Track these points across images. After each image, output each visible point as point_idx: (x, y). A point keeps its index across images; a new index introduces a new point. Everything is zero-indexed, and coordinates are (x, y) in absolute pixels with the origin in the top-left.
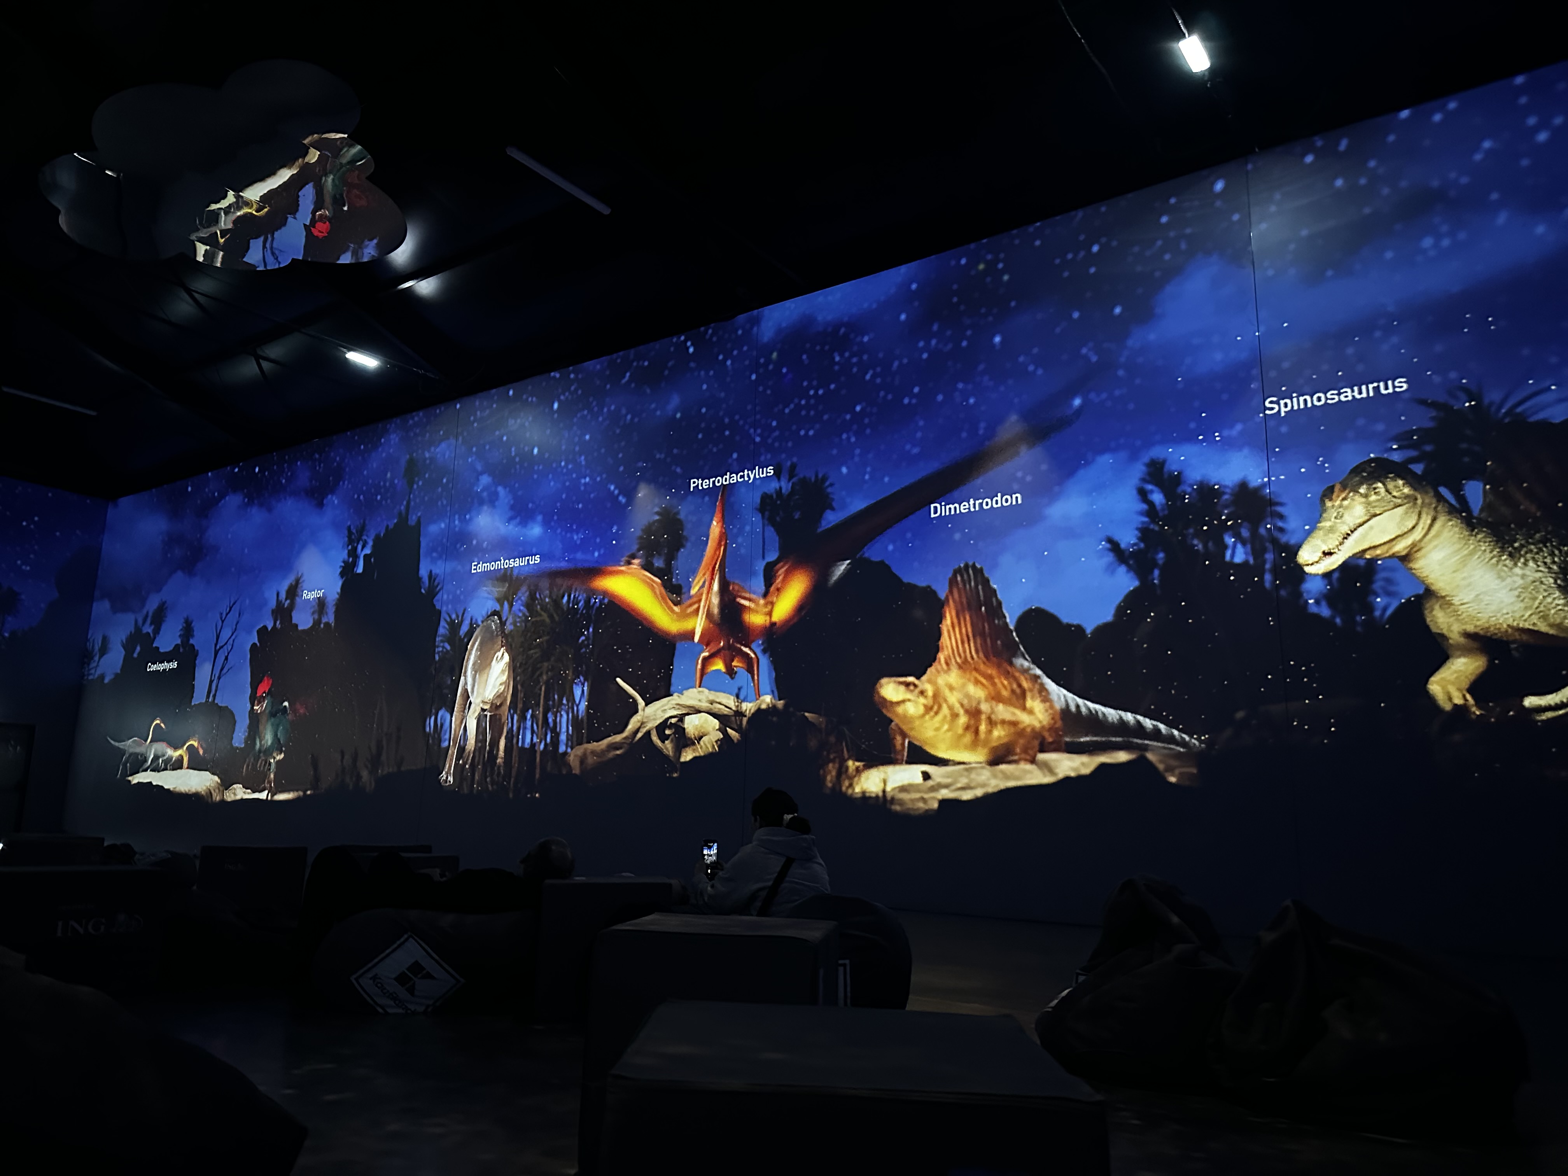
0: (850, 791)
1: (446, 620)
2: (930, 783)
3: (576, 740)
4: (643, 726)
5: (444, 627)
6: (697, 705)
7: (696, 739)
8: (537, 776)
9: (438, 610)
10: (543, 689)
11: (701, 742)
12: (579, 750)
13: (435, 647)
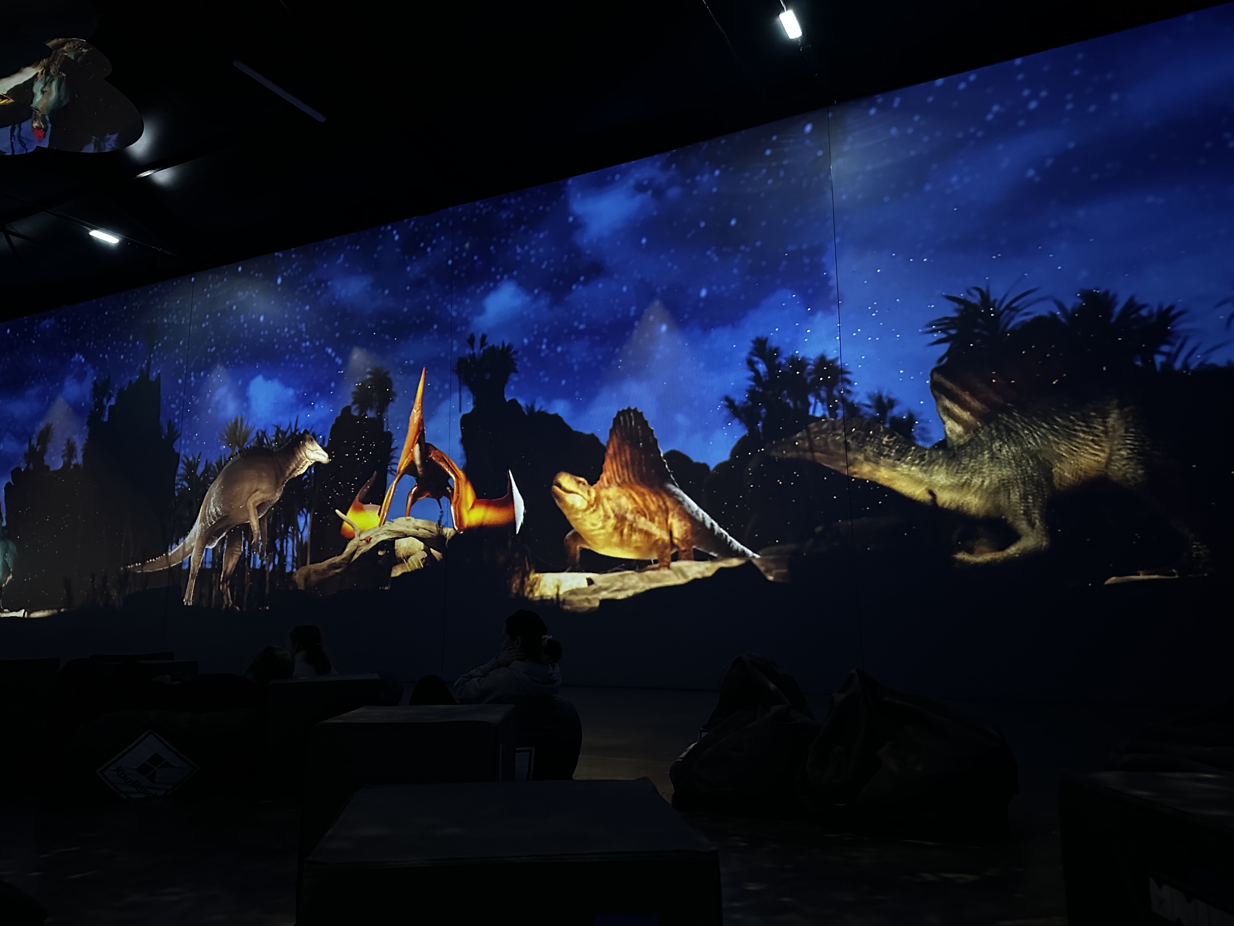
0: (531, 596)
1: (183, 462)
2: (593, 587)
3: (300, 562)
4: (359, 549)
5: (182, 468)
6: (406, 531)
7: (404, 558)
8: (267, 591)
9: (177, 453)
11: (409, 560)
12: (303, 570)
13: (174, 484)
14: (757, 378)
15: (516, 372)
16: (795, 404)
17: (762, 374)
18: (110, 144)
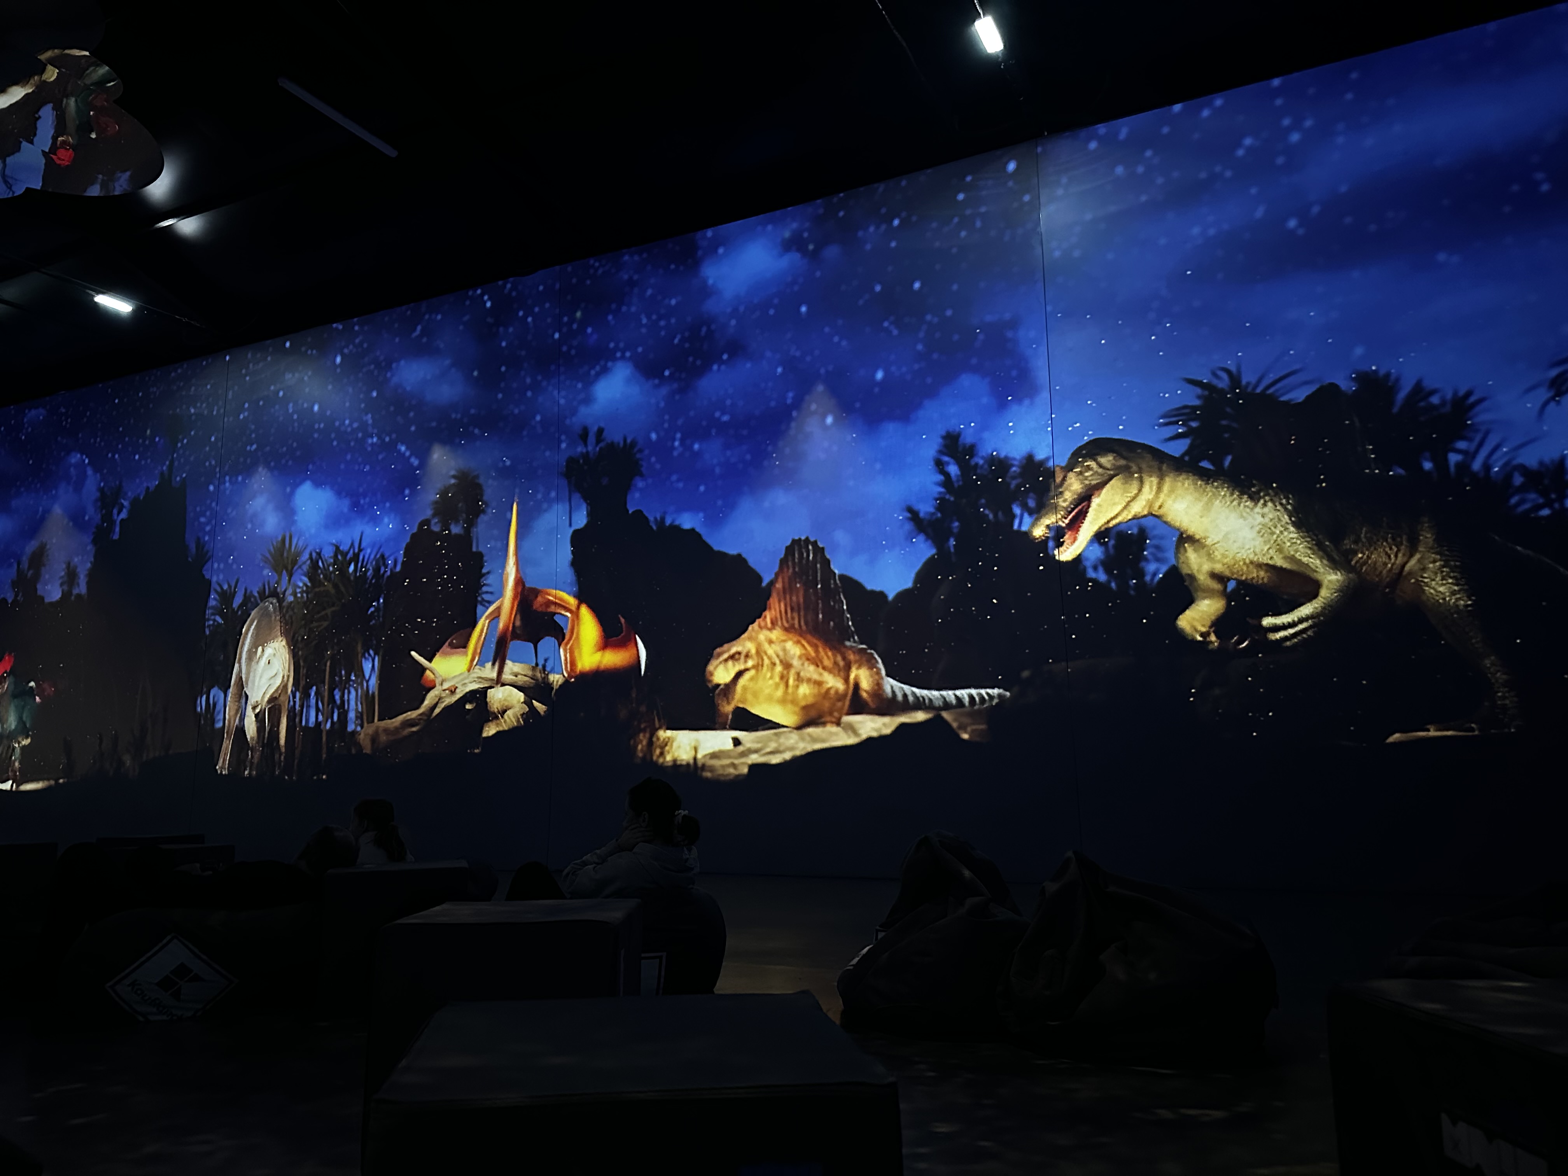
0: (661, 760)
1: (216, 591)
2: (740, 748)
3: (365, 717)
4: (440, 701)
5: (215, 599)
6: (500, 678)
7: (499, 713)
8: (324, 755)
9: (208, 579)
10: (328, 664)
11: (506, 716)
12: (369, 729)
13: (204, 620)
14: (947, 482)
15: (641, 475)
16: (996, 515)
17: (954, 478)
18: (121, 185)
